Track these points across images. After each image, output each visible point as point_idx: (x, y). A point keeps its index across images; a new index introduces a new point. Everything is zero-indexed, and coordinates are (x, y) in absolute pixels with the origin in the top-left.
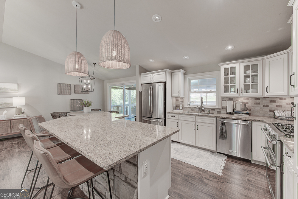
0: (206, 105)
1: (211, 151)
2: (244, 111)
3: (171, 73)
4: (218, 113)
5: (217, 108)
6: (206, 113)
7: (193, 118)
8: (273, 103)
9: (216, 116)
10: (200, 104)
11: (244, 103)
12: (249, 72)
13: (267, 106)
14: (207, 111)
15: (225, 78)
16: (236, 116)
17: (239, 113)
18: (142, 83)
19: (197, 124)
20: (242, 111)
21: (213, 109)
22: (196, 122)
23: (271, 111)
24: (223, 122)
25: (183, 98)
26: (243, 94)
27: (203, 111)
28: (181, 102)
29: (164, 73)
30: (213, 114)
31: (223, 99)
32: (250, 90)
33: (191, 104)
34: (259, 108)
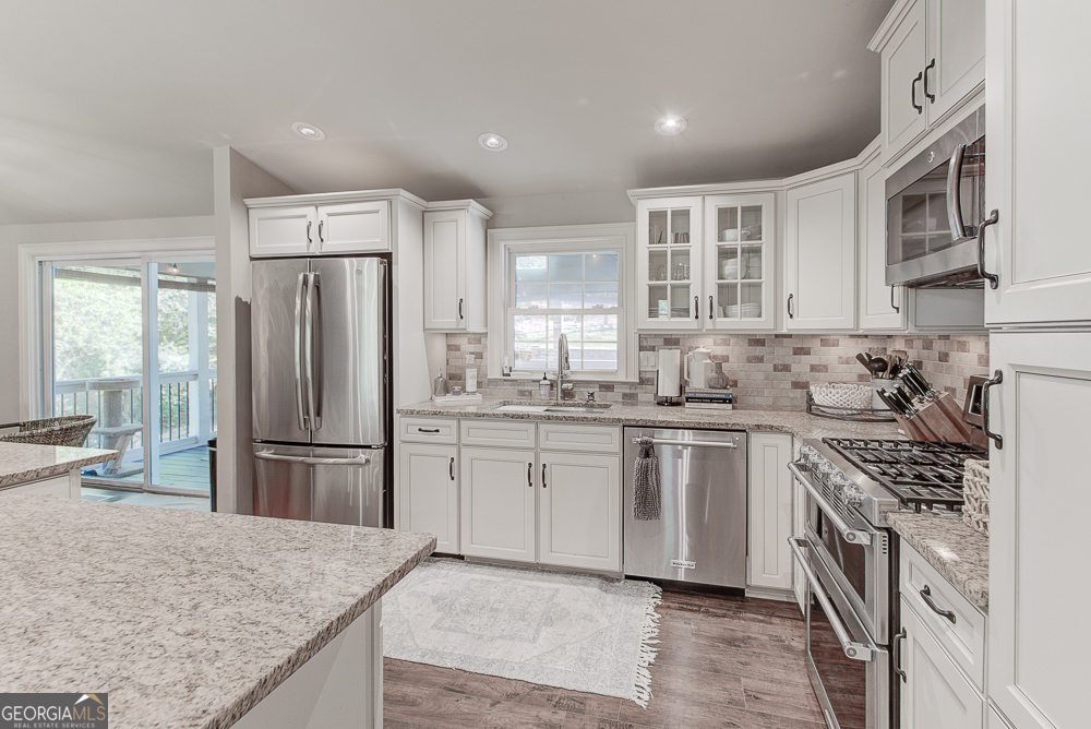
0: (579, 368)
1: (600, 576)
2: (717, 391)
3: (423, 212)
4: (628, 404)
5: (624, 380)
6: (578, 405)
7: (523, 434)
8: (803, 357)
9: (619, 420)
10: (555, 366)
11: (715, 357)
12: (734, 238)
13: (786, 368)
14: (581, 395)
15: (652, 255)
16: (692, 413)
17: (702, 400)
18: (255, 253)
19: (545, 458)
20: (710, 390)
21: (607, 387)
22: (537, 450)
23: (796, 385)
24: (646, 443)
25: (479, 338)
26: (714, 324)
27: (567, 394)
28: (470, 359)
29: (382, 206)
30: (607, 406)
31: (644, 344)
32: (736, 309)
33: (519, 364)
34: (760, 376)
